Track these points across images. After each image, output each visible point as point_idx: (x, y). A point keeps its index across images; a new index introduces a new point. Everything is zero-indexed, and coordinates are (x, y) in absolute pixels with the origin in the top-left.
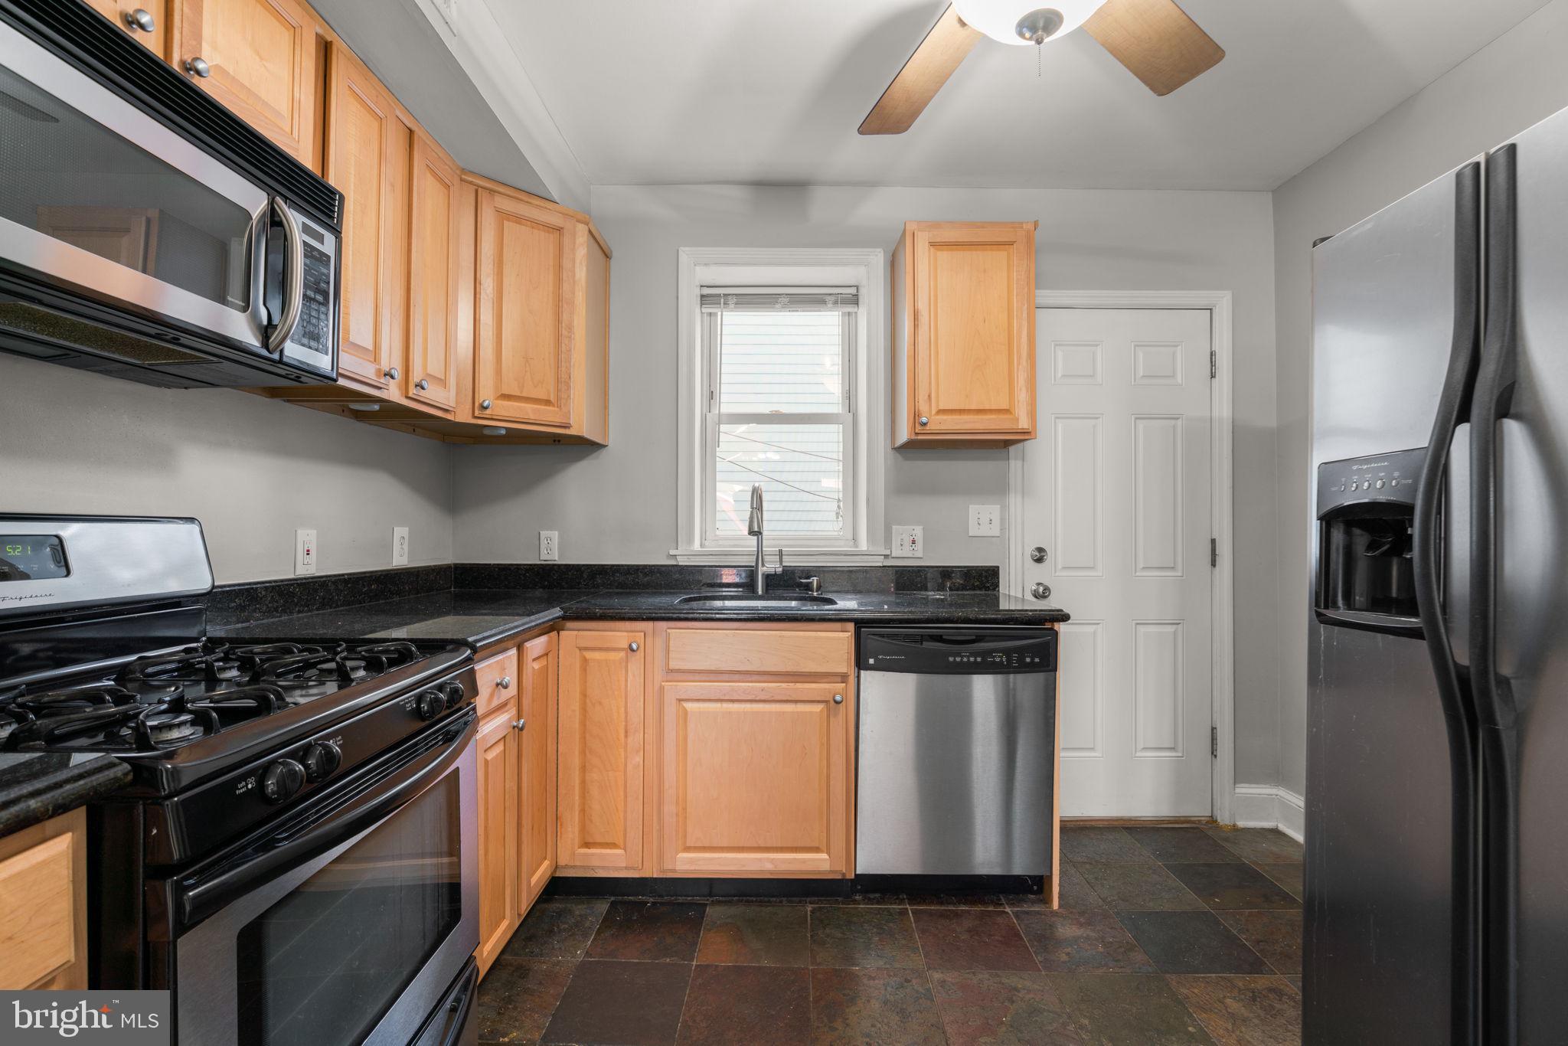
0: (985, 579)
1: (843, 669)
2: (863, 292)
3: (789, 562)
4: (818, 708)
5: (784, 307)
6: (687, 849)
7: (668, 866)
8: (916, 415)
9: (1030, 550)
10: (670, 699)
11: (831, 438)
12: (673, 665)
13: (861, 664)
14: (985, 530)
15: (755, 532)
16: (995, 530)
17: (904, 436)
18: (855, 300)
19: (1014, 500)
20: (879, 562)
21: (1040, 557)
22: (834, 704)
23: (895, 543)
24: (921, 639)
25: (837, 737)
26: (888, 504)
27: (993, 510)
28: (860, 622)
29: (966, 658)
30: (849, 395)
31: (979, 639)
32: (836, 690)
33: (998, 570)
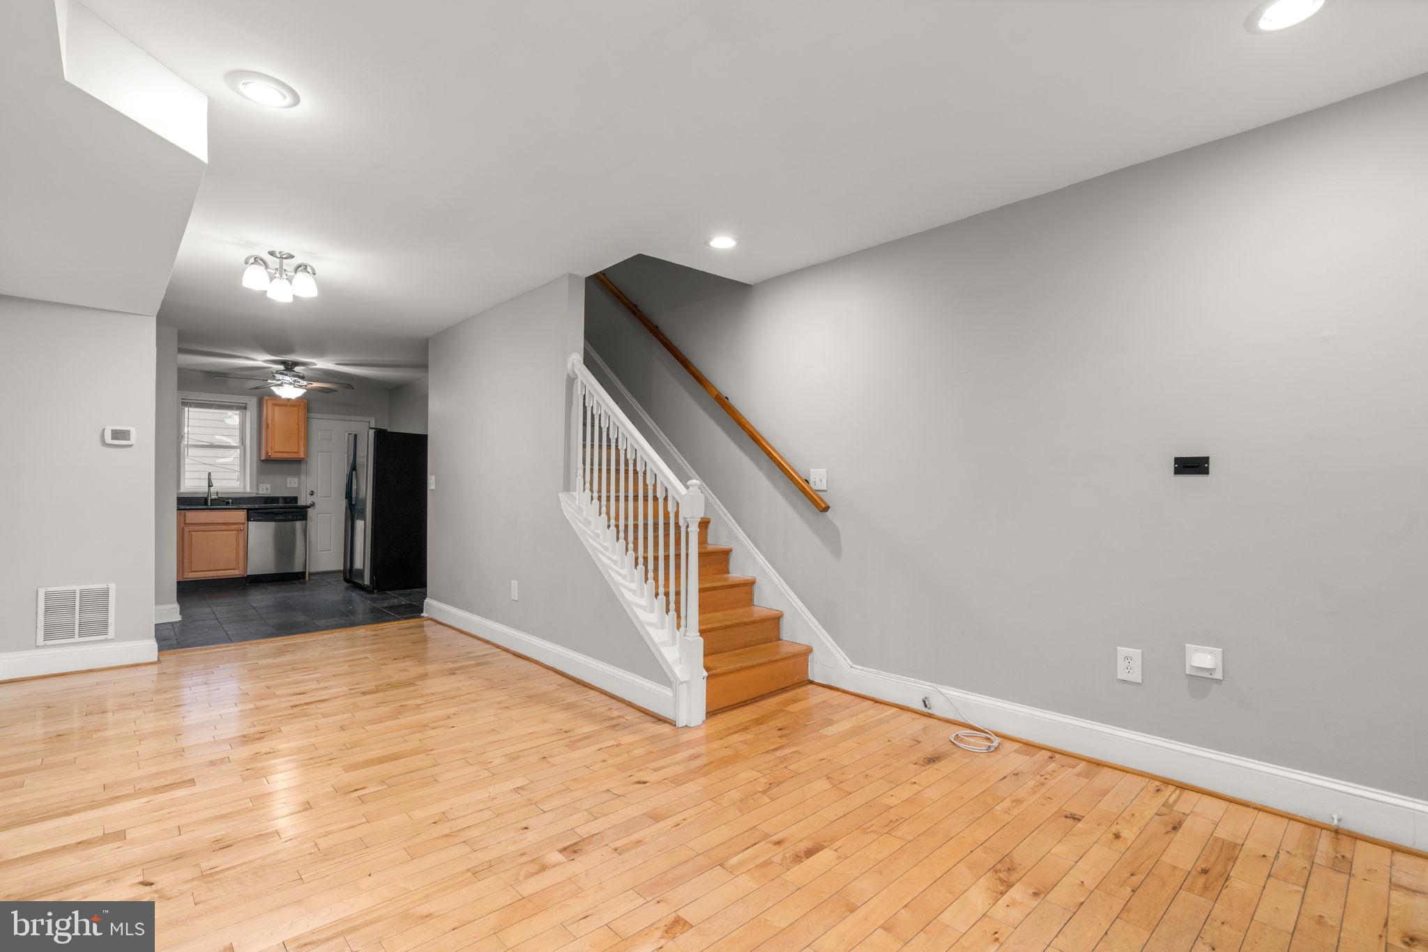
0: (295, 499)
1: (243, 521)
2: (248, 405)
3: (220, 495)
4: (234, 532)
5: (216, 408)
6: (192, 572)
7: (186, 577)
8: (267, 453)
9: (309, 491)
10: (187, 529)
11: (236, 454)
12: (187, 522)
13: (249, 520)
14: (292, 486)
15: (210, 485)
16: (296, 485)
17: (263, 458)
18: (245, 408)
19: (303, 477)
20: (254, 495)
21: (312, 493)
22: (239, 531)
23: (261, 489)
24: (267, 513)
25: (241, 540)
26: (257, 479)
27: (296, 480)
28: (248, 510)
29: (281, 517)
30: (242, 440)
31: (285, 513)
32: (241, 527)
33: (297, 497)
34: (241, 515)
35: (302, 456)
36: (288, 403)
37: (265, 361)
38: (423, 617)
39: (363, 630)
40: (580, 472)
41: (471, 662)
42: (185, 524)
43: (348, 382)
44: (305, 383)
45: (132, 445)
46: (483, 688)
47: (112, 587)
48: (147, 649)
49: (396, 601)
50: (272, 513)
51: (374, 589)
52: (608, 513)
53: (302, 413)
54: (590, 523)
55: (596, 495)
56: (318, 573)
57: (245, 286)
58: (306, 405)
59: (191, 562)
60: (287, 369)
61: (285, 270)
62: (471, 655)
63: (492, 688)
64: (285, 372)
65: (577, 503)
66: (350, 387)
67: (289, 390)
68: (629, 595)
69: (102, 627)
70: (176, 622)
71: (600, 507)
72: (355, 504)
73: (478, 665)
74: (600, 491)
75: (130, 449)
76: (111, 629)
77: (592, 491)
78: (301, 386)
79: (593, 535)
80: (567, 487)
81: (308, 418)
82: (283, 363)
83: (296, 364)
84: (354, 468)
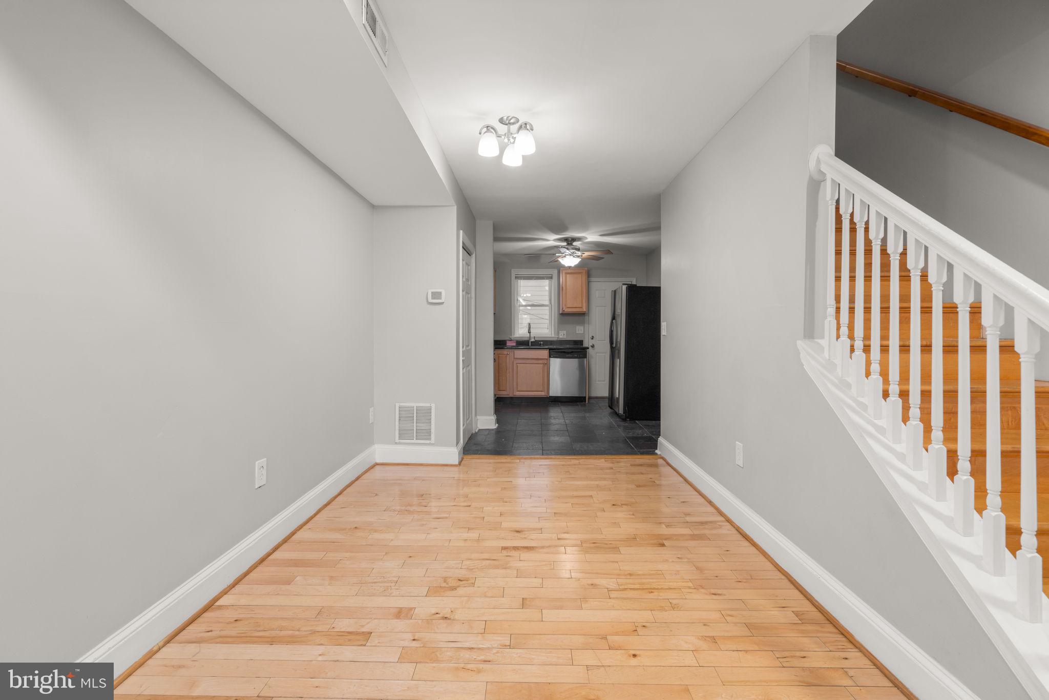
0: (581, 342)
1: (546, 358)
2: (551, 275)
3: (534, 339)
4: (542, 365)
5: (535, 279)
6: (518, 391)
7: (515, 394)
8: (564, 309)
9: (590, 336)
10: (515, 363)
11: (546, 310)
13: (550, 357)
14: (580, 332)
15: (529, 332)
16: (582, 332)
17: (562, 312)
18: (551, 278)
19: (586, 325)
20: (556, 339)
21: (593, 337)
22: (544, 364)
23: (560, 334)
24: (561, 352)
25: (546, 370)
26: (558, 326)
27: (582, 328)
28: (550, 349)
29: (570, 355)
30: (550, 300)
31: (572, 352)
32: (546, 362)
33: (582, 341)
34: (544, 353)
35: (584, 309)
36: (571, 271)
37: (555, 240)
38: (656, 454)
39: (603, 460)
40: (831, 311)
41: (686, 531)
42: (514, 358)
43: (607, 250)
44: (579, 253)
45: (443, 303)
46: (690, 584)
47: (433, 406)
48: (452, 454)
49: (640, 431)
50: (564, 352)
51: (627, 417)
52: (884, 374)
53: (584, 277)
54: (849, 386)
55: (859, 344)
56: (597, 398)
57: (482, 155)
58: (586, 270)
59: (517, 385)
60: (568, 244)
61: (511, 134)
62: (688, 519)
63: (702, 587)
64: (567, 247)
65: (826, 355)
66: (609, 252)
67: (570, 261)
68: (937, 528)
69: (426, 434)
70: (493, 430)
71: (868, 363)
72: (615, 347)
73: (694, 537)
74: (867, 337)
75: (443, 305)
76: (433, 436)
77: (851, 337)
78: (578, 256)
79: (854, 405)
80: (810, 332)
81: (589, 282)
82: (566, 240)
83: (574, 240)
84: (614, 318)
